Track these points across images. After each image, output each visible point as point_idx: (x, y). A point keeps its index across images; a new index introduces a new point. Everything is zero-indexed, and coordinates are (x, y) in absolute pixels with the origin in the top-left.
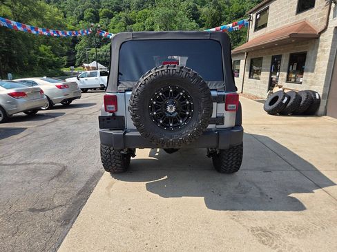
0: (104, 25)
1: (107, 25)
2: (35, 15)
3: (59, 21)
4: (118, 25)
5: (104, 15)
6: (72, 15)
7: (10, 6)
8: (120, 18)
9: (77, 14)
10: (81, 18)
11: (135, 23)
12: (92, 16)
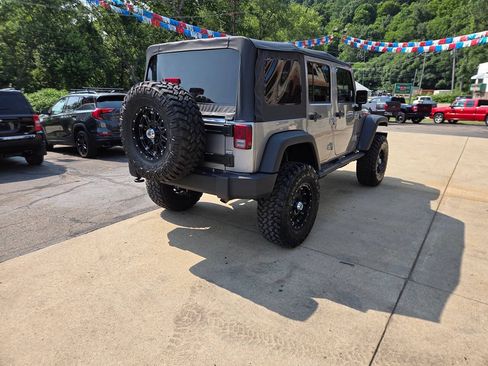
0: (382, 27)
1: (385, 26)
2: (284, 24)
3: (313, 28)
4: (405, 24)
5: (384, 10)
6: (337, 17)
7: (257, 15)
8: (410, 12)
9: (344, 15)
10: (349, 20)
11: (434, 17)
12: (365, 15)
